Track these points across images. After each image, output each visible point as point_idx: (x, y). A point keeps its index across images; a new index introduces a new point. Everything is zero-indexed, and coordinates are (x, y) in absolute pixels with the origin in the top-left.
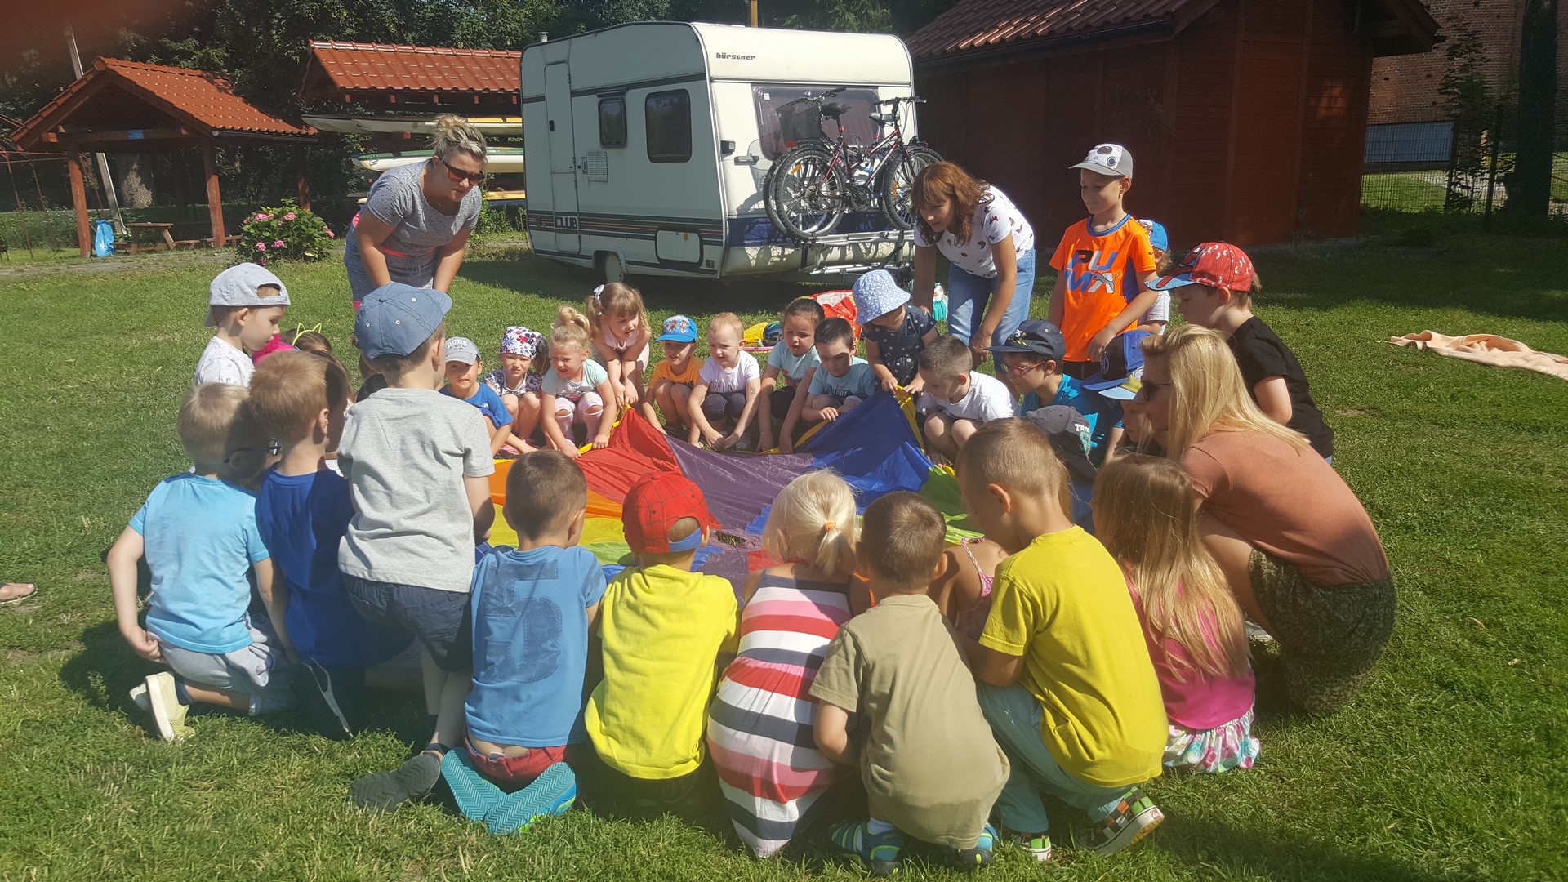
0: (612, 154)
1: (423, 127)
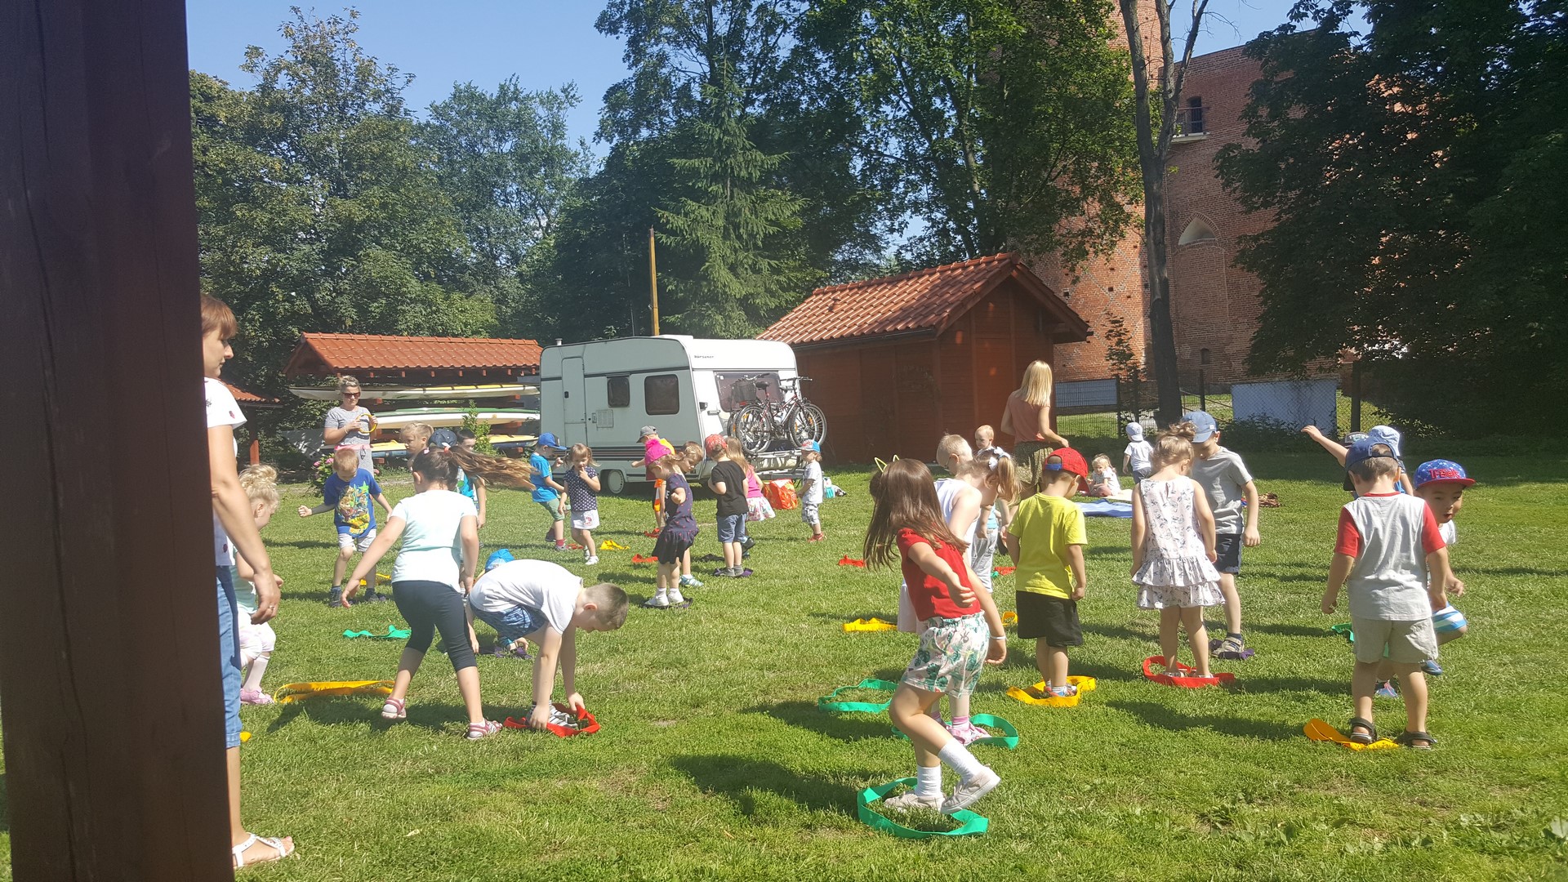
0: (617, 411)
1: (391, 395)
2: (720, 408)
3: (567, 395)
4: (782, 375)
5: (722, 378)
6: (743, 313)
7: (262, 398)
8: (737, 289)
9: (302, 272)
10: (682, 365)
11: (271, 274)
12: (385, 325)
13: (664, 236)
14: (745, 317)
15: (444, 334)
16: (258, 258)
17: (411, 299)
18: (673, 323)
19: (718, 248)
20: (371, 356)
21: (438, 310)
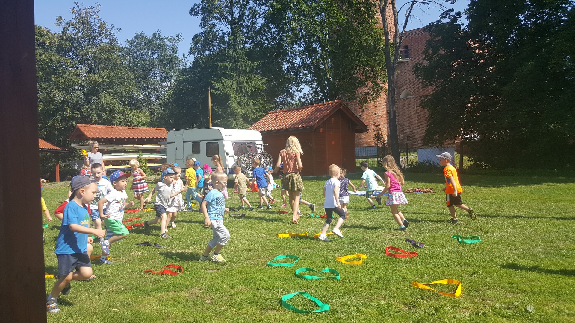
0: (195, 154)
1: (110, 148)
2: (234, 155)
3: (177, 149)
4: (257, 143)
5: (235, 143)
6: (243, 120)
7: (61, 148)
8: (241, 111)
9: (77, 101)
10: (220, 138)
11: (65, 102)
12: (108, 122)
13: (214, 91)
14: (243, 121)
15: (131, 125)
16: (60, 96)
17: (118, 112)
18: (217, 123)
19: (234, 95)
20: (102, 133)
21: (128, 116)
